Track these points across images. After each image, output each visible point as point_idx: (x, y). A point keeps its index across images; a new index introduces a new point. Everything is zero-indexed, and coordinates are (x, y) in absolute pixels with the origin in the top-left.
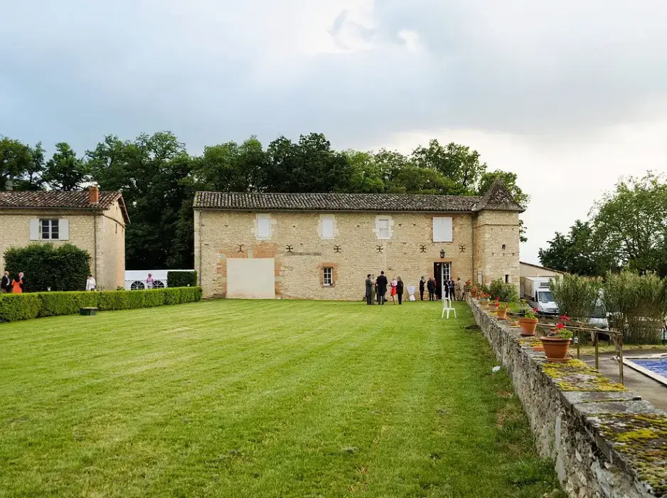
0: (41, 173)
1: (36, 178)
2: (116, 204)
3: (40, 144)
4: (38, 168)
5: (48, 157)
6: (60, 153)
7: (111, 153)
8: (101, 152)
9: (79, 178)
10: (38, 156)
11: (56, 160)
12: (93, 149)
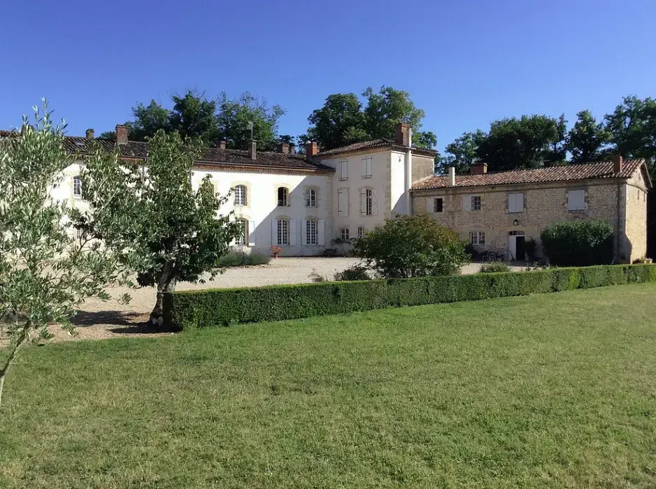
0: (563, 142)
1: (560, 148)
2: (638, 170)
3: (563, 115)
4: (562, 138)
5: (570, 127)
6: (580, 121)
7: (630, 113)
8: (619, 115)
9: (598, 144)
10: (561, 128)
11: (576, 128)
12: (612, 112)
